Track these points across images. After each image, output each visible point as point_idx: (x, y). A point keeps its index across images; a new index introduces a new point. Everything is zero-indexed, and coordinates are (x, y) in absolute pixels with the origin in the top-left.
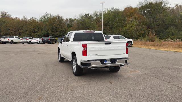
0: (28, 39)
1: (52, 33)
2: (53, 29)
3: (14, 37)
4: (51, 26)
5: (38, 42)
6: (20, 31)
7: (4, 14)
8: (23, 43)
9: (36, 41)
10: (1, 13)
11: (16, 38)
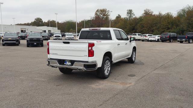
0: (147, 36)
1: (188, 29)
2: (190, 24)
3: (137, 34)
4: (188, 21)
5: (156, 40)
6: (153, 28)
7: (147, 11)
8: (143, 41)
9: (154, 39)
10: (145, 10)
11: (139, 35)
